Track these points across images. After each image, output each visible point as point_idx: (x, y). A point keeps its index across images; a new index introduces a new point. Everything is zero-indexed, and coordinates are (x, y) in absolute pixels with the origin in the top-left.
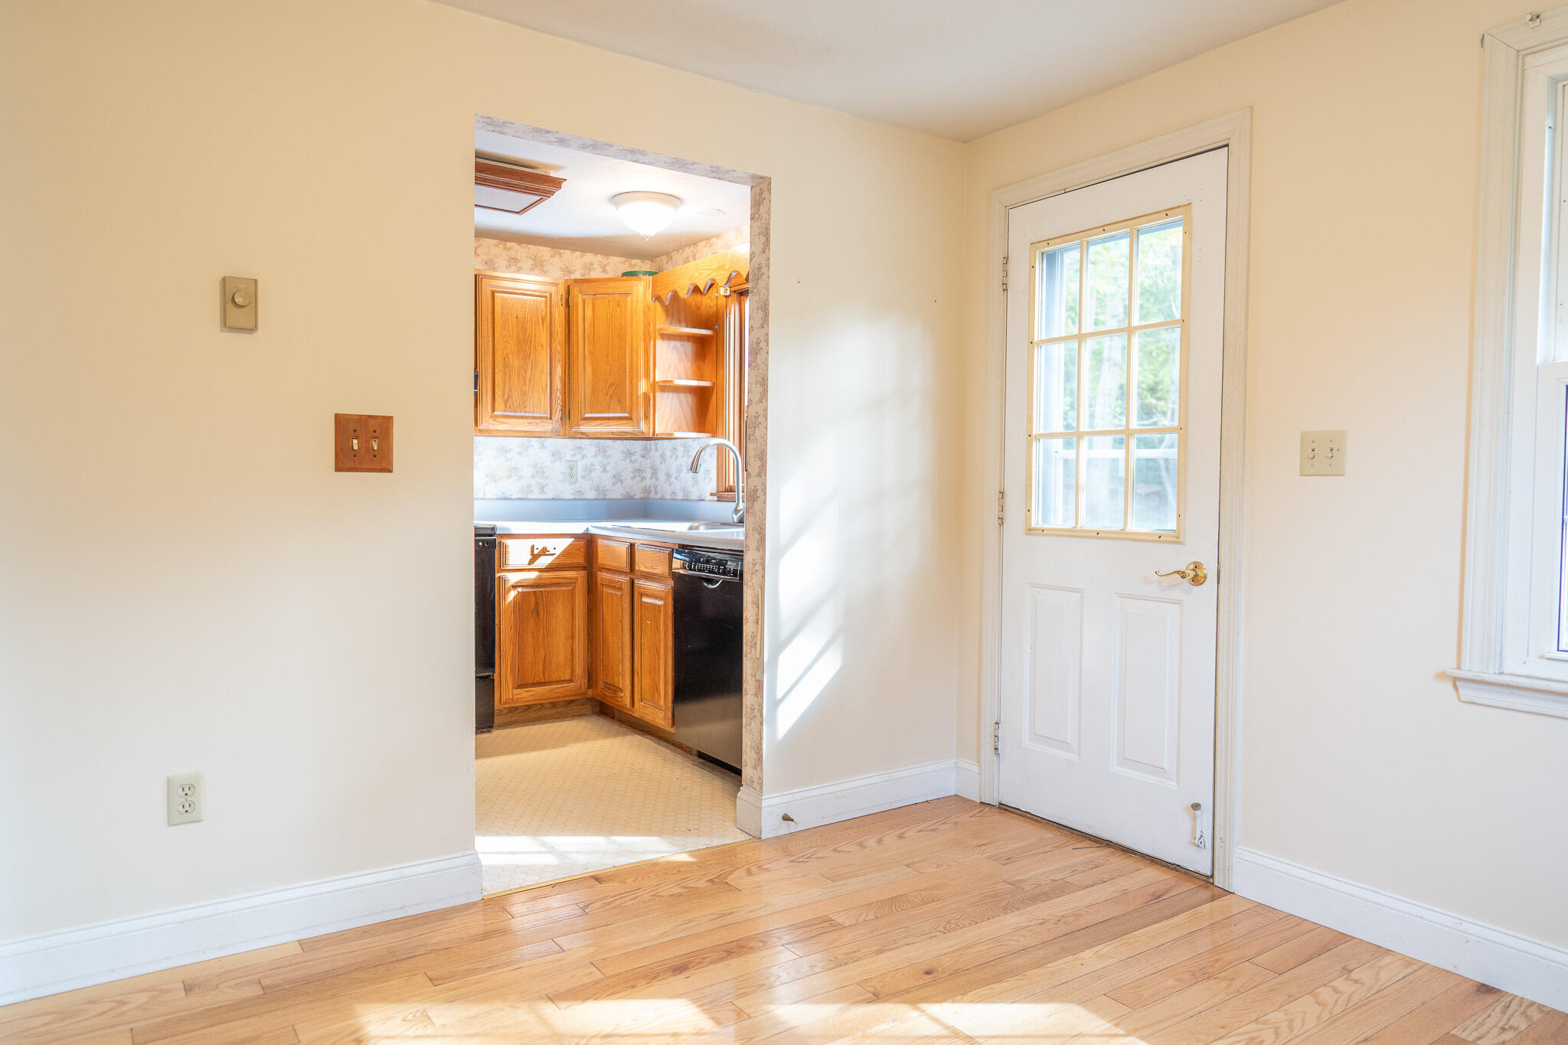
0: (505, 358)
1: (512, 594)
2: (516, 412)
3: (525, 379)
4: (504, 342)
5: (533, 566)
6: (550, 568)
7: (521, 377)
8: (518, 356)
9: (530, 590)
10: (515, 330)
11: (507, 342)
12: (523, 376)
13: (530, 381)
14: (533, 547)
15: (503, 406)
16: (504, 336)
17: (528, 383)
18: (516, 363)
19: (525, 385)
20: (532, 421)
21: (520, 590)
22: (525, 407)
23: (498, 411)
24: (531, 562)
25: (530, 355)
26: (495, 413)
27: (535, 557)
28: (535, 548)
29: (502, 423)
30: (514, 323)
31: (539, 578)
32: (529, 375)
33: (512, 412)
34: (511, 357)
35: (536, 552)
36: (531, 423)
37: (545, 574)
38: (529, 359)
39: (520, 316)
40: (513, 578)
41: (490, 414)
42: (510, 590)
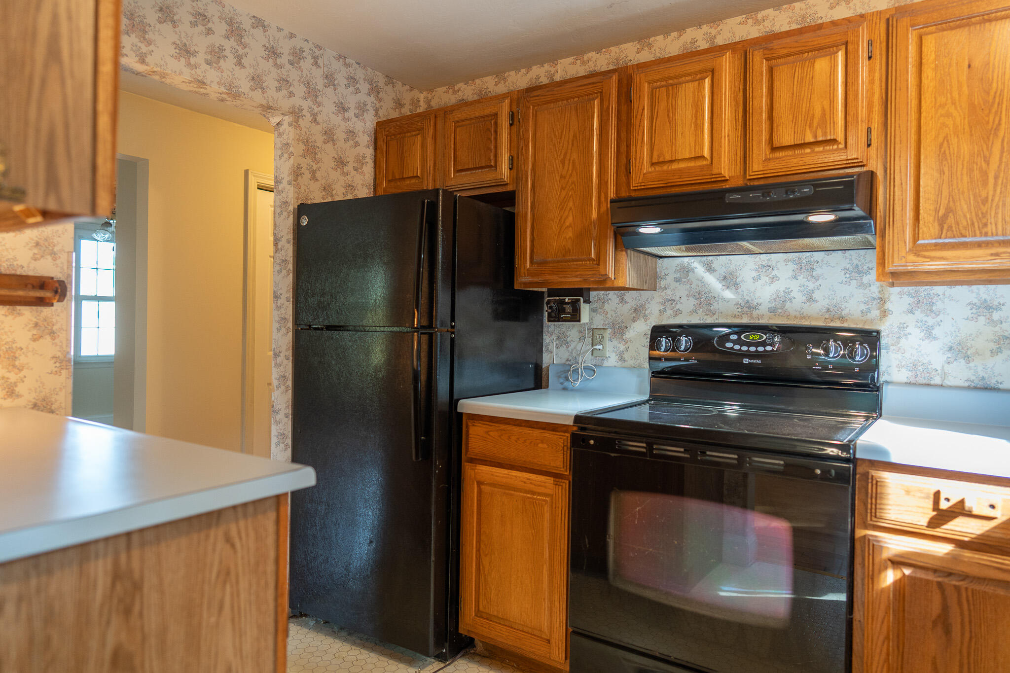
0: (941, 146)
1: (890, 577)
2: (965, 236)
3: (985, 174)
4: (942, 115)
5: (938, 532)
6: (979, 544)
7: (976, 173)
8: (971, 135)
9: (930, 577)
10: (965, 89)
11: (948, 115)
12: (981, 169)
13: (996, 178)
14: (937, 495)
15: (935, 229)
16: (942, 106)
17: (991, 181)
18: (966, 148)
19: (985, 183)
20: (1001, 250)
21: (907, 572)
22: (985, 225)
23: (924, 239)
24: (934, 523)
25: (997, 129)
26: (920, 242)
27: (941, 517)
28: (942, 497)
29: (932, 259)
30: (964, 78)
31: (952, 558)
32: (994, 166)
33: (954, 237)
34: (954, 141)
35: (944, 505)
36: (997, 255)
37: (967, 554)
38: (996, 135)
39: (976, 64)
40: (895, 545)
41: (909, 244)
42: (886, 568)
